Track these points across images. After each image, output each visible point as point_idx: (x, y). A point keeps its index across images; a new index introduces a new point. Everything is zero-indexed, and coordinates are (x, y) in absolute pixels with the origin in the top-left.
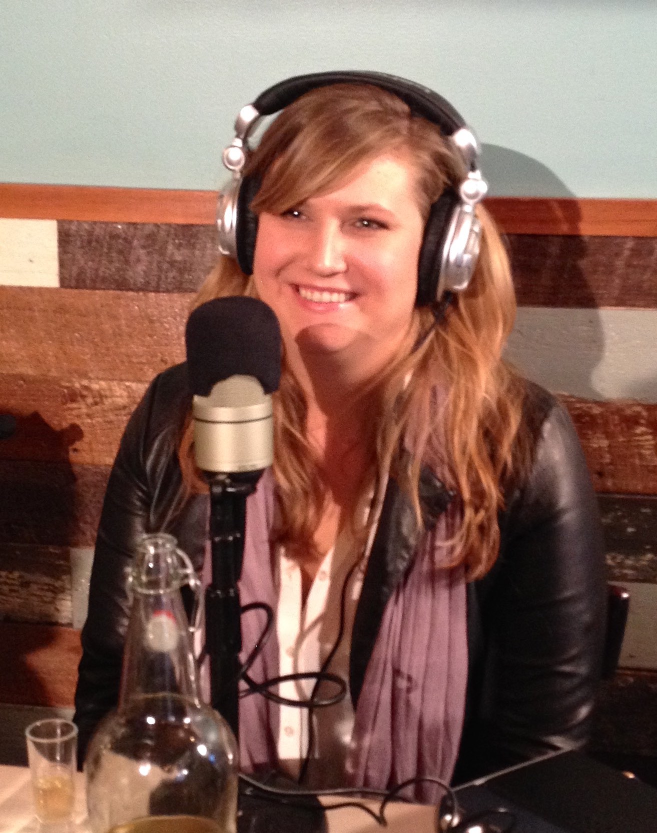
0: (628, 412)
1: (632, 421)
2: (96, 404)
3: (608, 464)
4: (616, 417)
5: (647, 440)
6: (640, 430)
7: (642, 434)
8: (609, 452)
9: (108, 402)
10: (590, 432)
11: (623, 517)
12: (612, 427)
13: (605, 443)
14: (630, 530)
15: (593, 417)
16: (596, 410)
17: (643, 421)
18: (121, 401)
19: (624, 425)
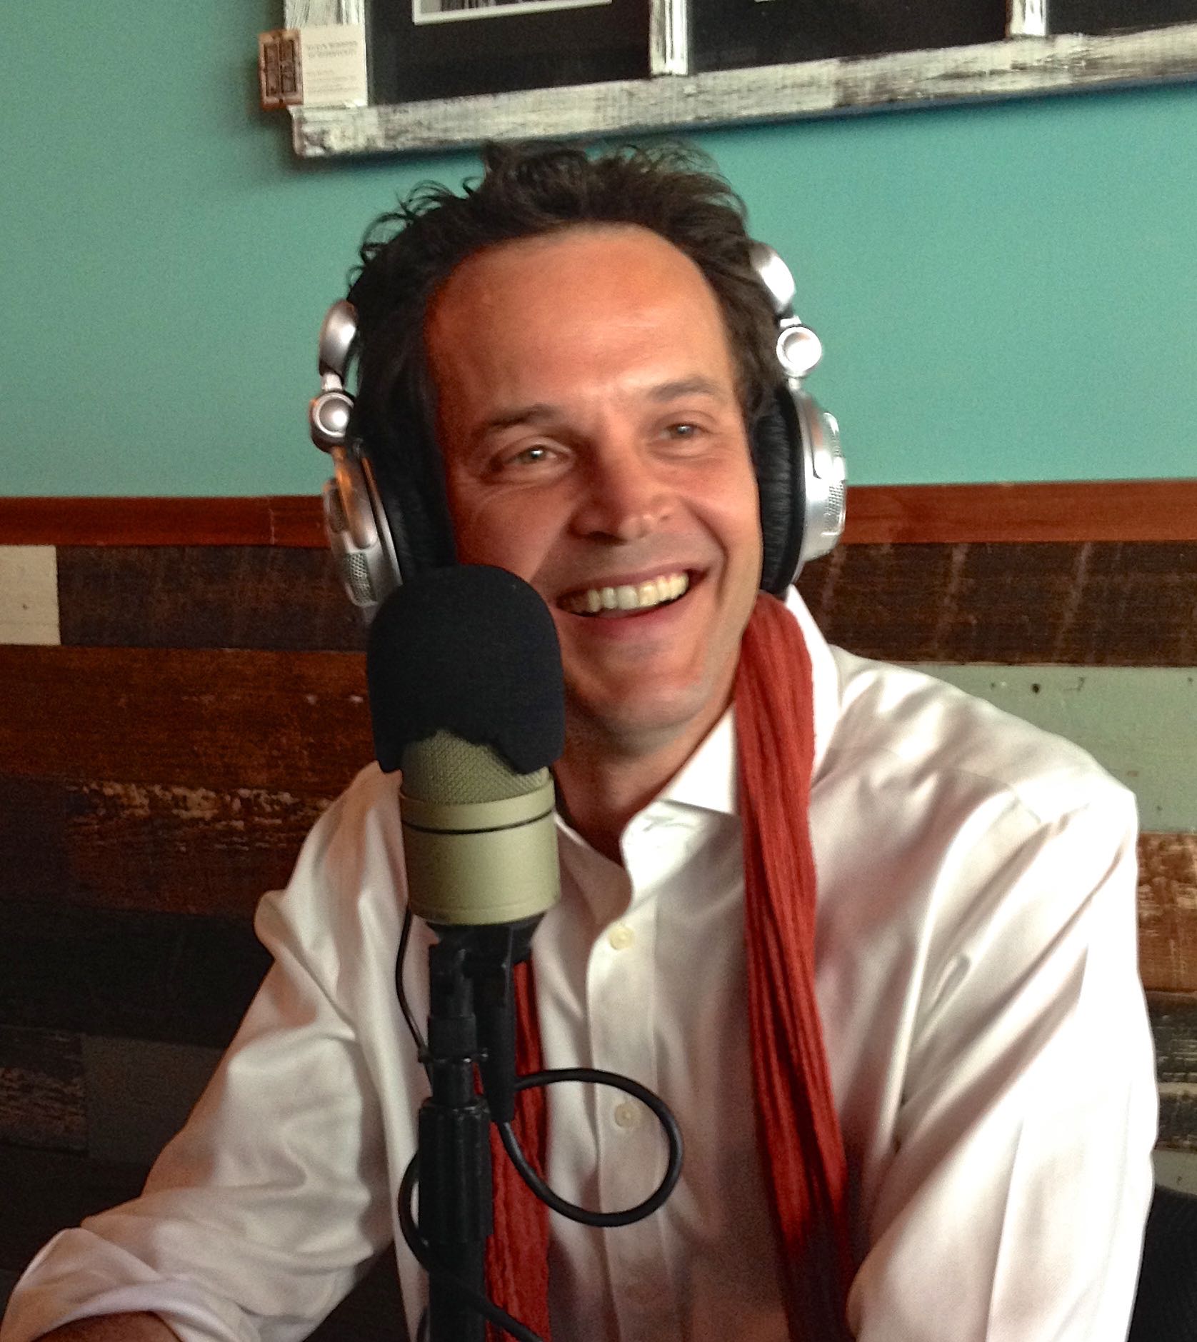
9: (125, 814)
18: (142, 813)
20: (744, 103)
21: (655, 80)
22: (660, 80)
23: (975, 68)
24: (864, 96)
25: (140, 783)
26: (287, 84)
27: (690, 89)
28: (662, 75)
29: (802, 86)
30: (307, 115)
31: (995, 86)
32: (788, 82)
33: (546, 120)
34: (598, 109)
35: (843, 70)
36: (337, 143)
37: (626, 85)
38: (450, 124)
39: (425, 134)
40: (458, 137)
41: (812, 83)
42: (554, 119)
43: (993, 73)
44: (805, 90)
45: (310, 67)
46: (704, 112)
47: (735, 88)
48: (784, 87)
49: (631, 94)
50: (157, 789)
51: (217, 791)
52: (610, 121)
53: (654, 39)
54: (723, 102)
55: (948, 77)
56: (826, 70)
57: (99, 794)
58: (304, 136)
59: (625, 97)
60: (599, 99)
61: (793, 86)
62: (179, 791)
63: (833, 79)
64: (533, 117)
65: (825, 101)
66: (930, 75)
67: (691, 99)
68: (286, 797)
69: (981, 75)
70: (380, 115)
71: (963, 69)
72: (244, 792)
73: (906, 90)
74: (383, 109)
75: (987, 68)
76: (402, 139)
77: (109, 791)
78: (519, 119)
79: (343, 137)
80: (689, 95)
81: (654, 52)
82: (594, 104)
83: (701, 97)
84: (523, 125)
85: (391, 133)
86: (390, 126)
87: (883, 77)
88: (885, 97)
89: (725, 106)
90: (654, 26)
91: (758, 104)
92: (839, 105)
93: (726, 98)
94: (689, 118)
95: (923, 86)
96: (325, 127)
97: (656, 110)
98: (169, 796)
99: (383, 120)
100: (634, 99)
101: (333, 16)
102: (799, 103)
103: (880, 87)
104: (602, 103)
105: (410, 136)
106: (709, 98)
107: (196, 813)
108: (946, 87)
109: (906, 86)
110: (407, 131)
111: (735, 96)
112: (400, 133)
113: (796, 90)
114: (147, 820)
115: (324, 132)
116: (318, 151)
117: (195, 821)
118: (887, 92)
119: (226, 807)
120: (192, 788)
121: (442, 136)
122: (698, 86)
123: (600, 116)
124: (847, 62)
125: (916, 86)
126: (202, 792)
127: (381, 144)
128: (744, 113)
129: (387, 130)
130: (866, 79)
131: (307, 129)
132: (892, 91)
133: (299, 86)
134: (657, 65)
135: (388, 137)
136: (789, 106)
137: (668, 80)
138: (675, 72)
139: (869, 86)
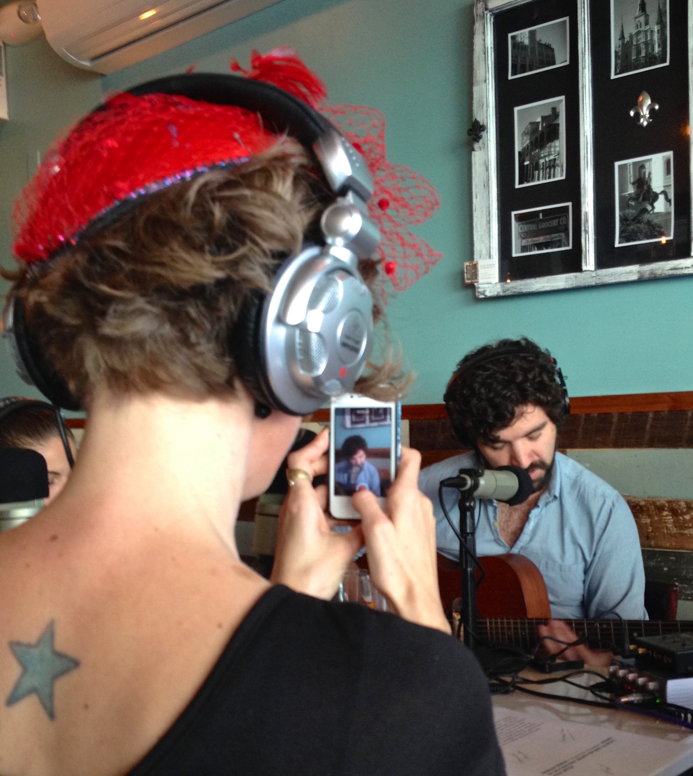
0: (658, 503)
1: (661, 508)
3: (650, 532)
4: (653, 507)
5: (669, 519)
6: (665, 513)
7: (667, 516)
8: (651, 525)
10: (641, 515)
11: (661, 562)
12: (651, 512)
13: (648, 521)
14: (665, 569)
15: (641, 507)
16: (643, 503)
17: (666, 509)
19: (657, 511)
20: (610, 278)
21: (583, 273)
22: (585, 272)
23: (680, 266)
24: (647, 275)
26: (474, 277)
27: (594, 274)
28: (586, 271)
29: (628, 273)
30: (480, 286)
31: (686, 272)
32: (624, 272)
33: (551, 285)
34: (566, 281)
35: (640, 268)
36: (488, 294)
37: (575, 274)
38: (522, 287)
39: (515, 290)
40: (524, 291)
41: (631, 272)
42: (553, 285)
43: (686, 268)
44: (628, 274)
45: (481, 271)
46: (598, 282)
47: (607, 274)
48: (622, 273)
49: (576, 277)
52: (570, 285)
53: (583, 260)
54: (604, 279)
55: (671, 269)
56: (635, 268)
58: (479, 292)
59: (574, 278)
60: (566, 279)
61: (625, 273)
63: (637, 271)
64: (546, 284)
65: (635, 277)
66: (667, 269)
67: (594, 278)
69: (682, 268)
70: (501, 285)
71: (676, 267)
73: (659, 273)
74: (502, 283)
75: (684, 266)
76: (507, 292)
78: (543, 285)
79: (490, 292)
80: (594, 277)
81: (583, 264)
82: (565, 280)
83: (597, 277)
84: (544, 287)
85: (505, 291)
86: (504, 288)
87: (652, 270)
88: (653, 276)
89: (604, 280)
90: (583, 256)
91: (615, 278)
92: (639, 279)
93: (605, 277)
94: (593, 284)
95: (664, 272)
96: (485, 289)
97: (584, 281)
99: (502, 287)
100: (577, 279)
101: (488, 257)
102: (627, 278)
103: (652, 273)
104: (567, 280)
105: (510, 291)
106: (600, 277)
108: (671, 272)
109: (659, 272)
110: (509, 290)
111: (608, 277)
112: (507, 290)
113: (626, 275)
115: (485, 291)
116: (483, 296)
118: (653, 274)
121: (519, 291)
122: (596, 274)
123: (567, 283)
124: (641, 265)
125: (662, 272)
127: (501, 294)
128: (610, 282)
129: (503, 290)
130: (647, 270)
131: (480, 290)
132: (655, 274)
133: (478, 277)
134: (584, 268)
135: (504, 292)
136: (624, 279)
137: (587, 272)
138: (590, 269)
139: (648, 272)
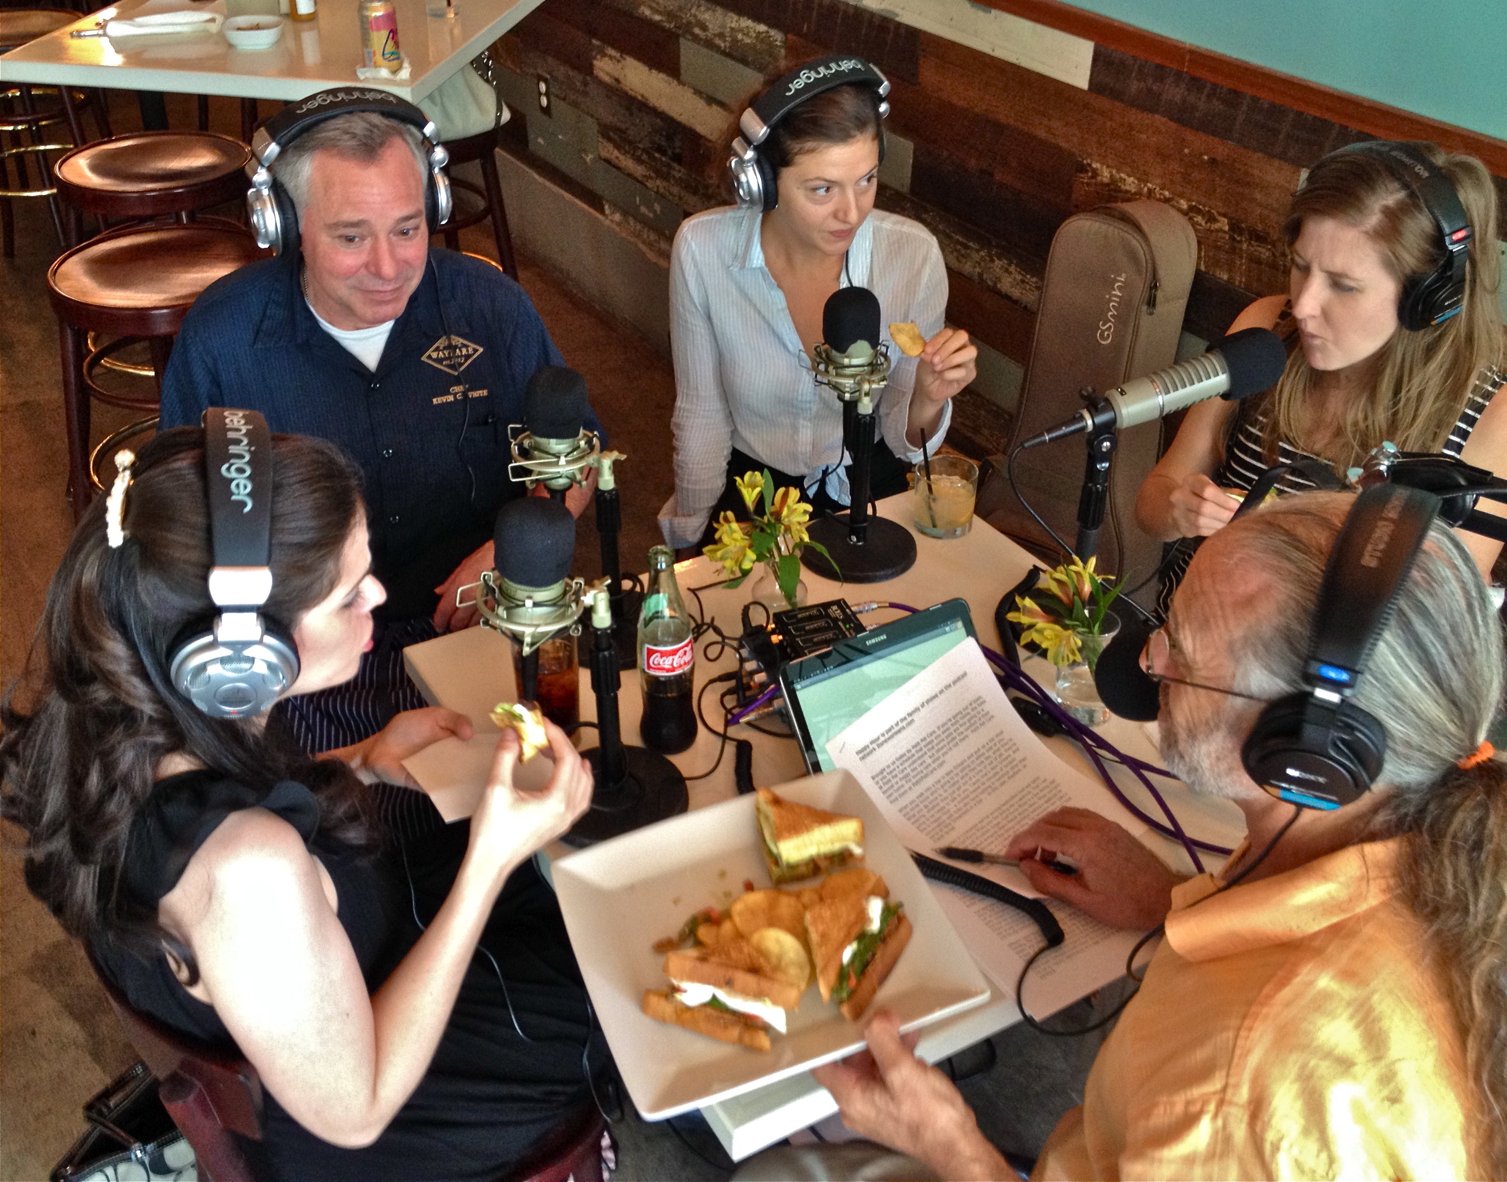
2: (1092, 177)
9: (1099, 178)
18: (1106, 180)
25: (1108, 167)
50: (1114, 171)
51: (1139, 180)
57: (1090, 165)
62: (1123, 175)
68: (1167, 193)
72: (1149, 185)
77: (1094, 166)
98: (1118, 176)
107: (1128, 188)
114: (1108, 185)
117: (1127, 192)
119: (1142, 189)
120: (1129, 176)
126: (1132, 179)
